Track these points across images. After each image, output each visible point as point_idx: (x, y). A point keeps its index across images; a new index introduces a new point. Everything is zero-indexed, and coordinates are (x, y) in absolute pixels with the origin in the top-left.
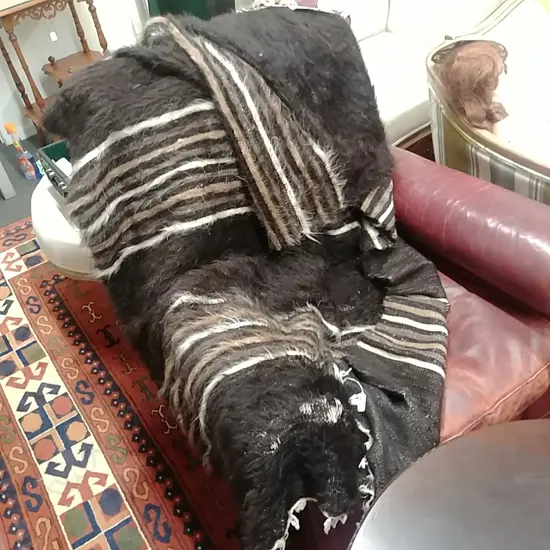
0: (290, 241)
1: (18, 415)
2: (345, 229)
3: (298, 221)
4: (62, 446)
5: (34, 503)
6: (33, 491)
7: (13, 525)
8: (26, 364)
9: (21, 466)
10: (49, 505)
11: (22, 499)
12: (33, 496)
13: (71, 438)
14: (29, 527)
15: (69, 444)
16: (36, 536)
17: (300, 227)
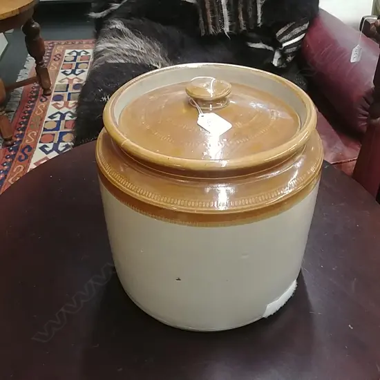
0: (212, 30)
1: (46, 119)
2: (260, 46)
3: (223, 19)
4: (56, 140)
5: (23, 158)
6: (27, 153)
7: (5, 162)
8: (69, 99)
9: (30, 140)
10: (29, 162)
11: (19, 154)
12: (25, 154)
13: (64, 140)
14: (12, 167)
15: (60, 140)
16: (12, 171)
17: (222, 24)
